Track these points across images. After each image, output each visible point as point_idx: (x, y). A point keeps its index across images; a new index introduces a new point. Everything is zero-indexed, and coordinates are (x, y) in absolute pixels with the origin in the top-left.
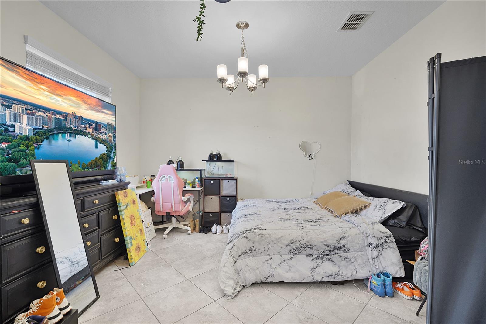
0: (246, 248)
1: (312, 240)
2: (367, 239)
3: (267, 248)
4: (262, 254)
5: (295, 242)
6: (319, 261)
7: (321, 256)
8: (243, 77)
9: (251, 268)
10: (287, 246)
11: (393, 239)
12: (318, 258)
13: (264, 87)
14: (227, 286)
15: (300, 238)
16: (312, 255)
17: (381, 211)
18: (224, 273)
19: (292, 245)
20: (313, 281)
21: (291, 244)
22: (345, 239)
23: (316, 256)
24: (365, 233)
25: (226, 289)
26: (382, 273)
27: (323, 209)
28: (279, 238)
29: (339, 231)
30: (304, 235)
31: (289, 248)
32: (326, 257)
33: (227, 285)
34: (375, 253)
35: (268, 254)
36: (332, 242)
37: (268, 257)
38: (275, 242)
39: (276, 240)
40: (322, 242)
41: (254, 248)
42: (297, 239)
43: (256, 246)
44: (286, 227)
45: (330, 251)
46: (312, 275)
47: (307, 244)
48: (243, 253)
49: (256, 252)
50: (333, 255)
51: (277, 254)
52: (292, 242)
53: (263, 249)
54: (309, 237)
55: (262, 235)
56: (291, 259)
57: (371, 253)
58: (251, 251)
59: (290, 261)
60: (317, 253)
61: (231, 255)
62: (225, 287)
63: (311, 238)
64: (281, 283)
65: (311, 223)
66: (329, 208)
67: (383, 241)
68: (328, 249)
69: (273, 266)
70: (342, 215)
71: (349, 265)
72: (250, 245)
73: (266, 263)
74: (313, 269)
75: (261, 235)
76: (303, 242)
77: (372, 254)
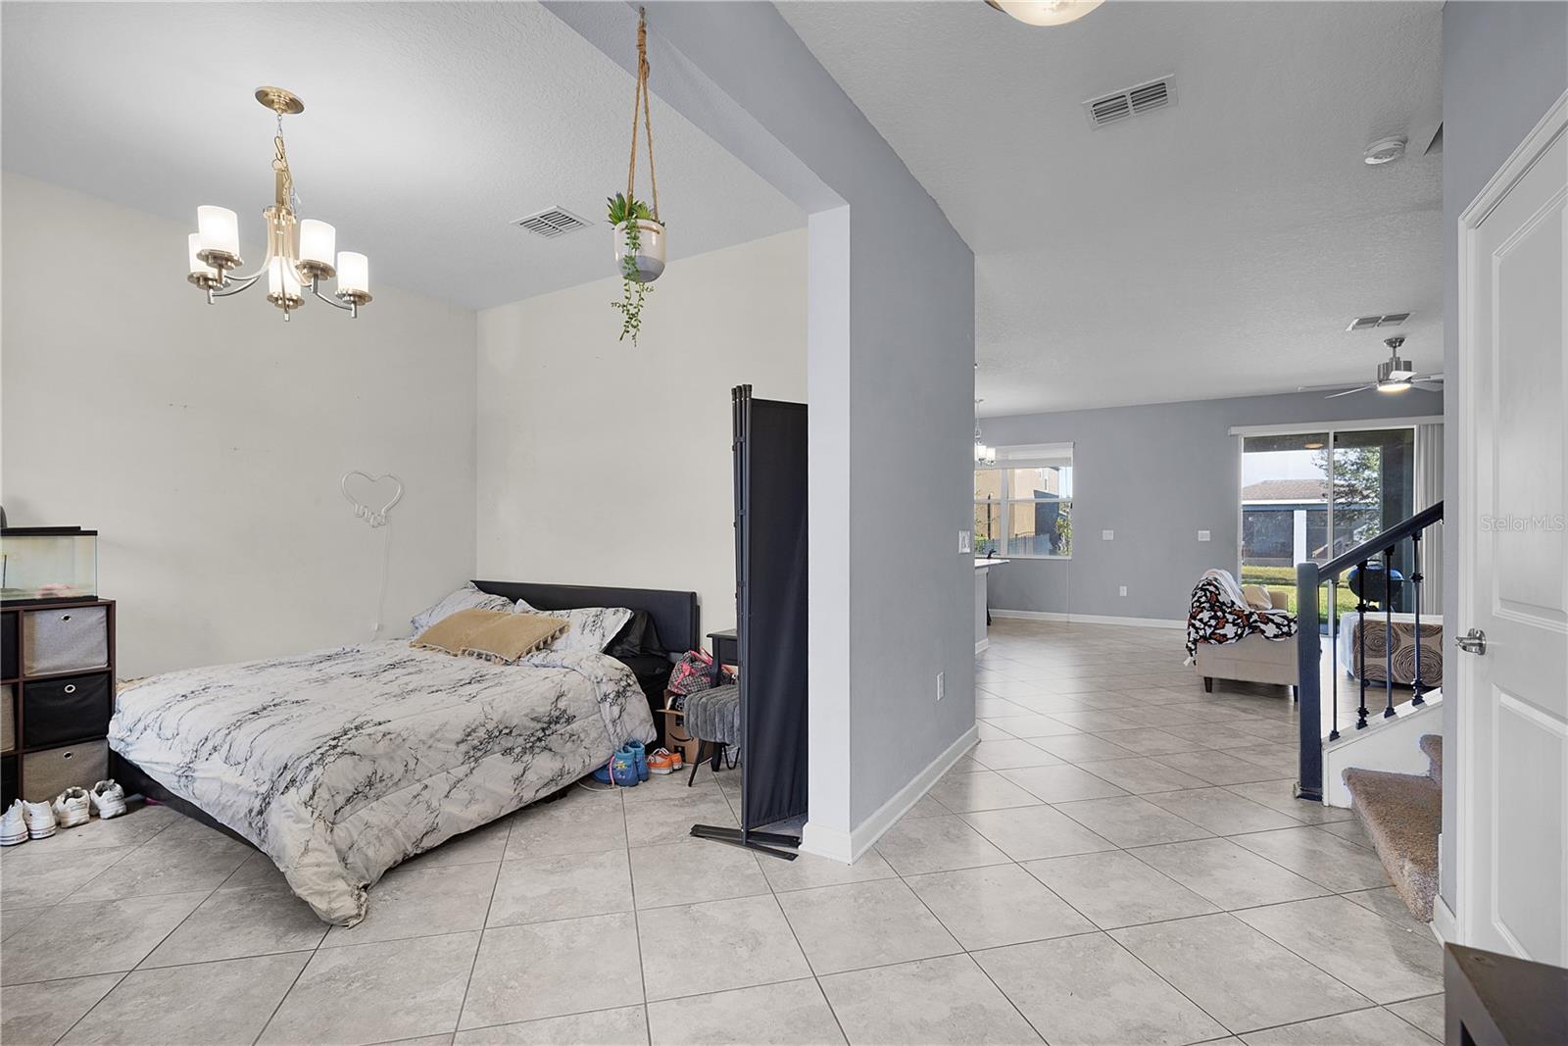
0: (357, 781)
1: (507, 715)
2: (599, 689)
3: (412, 765)
4: (403, 784)
5: (474, 731)
6: (527, 757)
7: (528, 746)
8: (316, 276)
9: (382, 830)
10: (458, 743)
11: (634, 677)
12: (524, 751)
13: (356, 316)
14: (337, 897)
15: (482, 719)
16: (511, 749)
17: (598, 633)
18: (316, 869)
19: (469, 738)
20: (522, 805)
21: (468, 736)
22: (564, 698)
23: (520, 749)
24: (592, 678)
25: (334, 905)
26: (627, 744)
27: (456, 656)
28: (437, 731)
29: (548, 684)
30: (487, 708)
31: (463, 747)
32: (538, 744)
33: (334, 895)
34: (616, 710)
35: (417, 777)
36: (544, 709)
37: (418, 787)
38: (430, 742)
39: (432, 736)
40: (526, 715)
41: (379, 774)
42: (477, 723)
43: (385, 767)
44: (434, 705)
45: (543, 730)
46: (517, 792)
47: (501, 727)
48: (348, 800)
49: (384, 783)
50: (549, 738)
51: (439, 770)
52: (469, 730)
53: (403, 768)
54: (501, 711)
55: (392, 736)
56: (471, 772)
57: (609, 711)
58: (370, 784)
59: (471, 778)
60: (520, 740)
61: (316, 815)
62: (330, 903)
63: (505, 712)
64: (457, 840)
65: (470, 686)
66: (476, 650)
67: (624, 683)
68: (540, 725)
69: (435, 804)
70: (519, 657)
71: (578, 747)
72: (366, 768)
73: (415, 802)
74: (518, 780)
75: (389, 737)
76: (490, 727)
77: (611, 713)
